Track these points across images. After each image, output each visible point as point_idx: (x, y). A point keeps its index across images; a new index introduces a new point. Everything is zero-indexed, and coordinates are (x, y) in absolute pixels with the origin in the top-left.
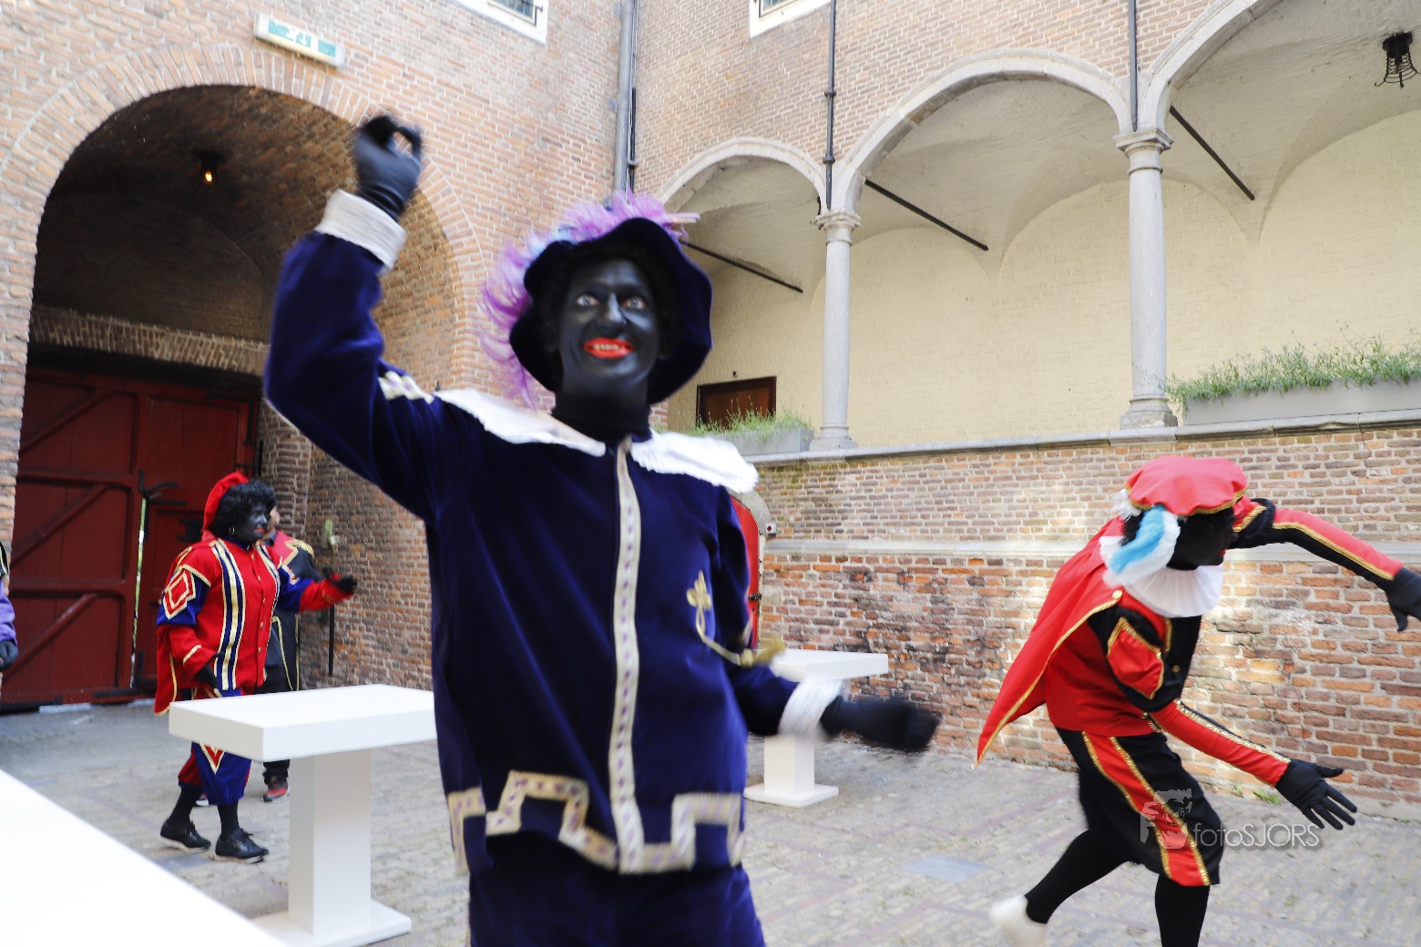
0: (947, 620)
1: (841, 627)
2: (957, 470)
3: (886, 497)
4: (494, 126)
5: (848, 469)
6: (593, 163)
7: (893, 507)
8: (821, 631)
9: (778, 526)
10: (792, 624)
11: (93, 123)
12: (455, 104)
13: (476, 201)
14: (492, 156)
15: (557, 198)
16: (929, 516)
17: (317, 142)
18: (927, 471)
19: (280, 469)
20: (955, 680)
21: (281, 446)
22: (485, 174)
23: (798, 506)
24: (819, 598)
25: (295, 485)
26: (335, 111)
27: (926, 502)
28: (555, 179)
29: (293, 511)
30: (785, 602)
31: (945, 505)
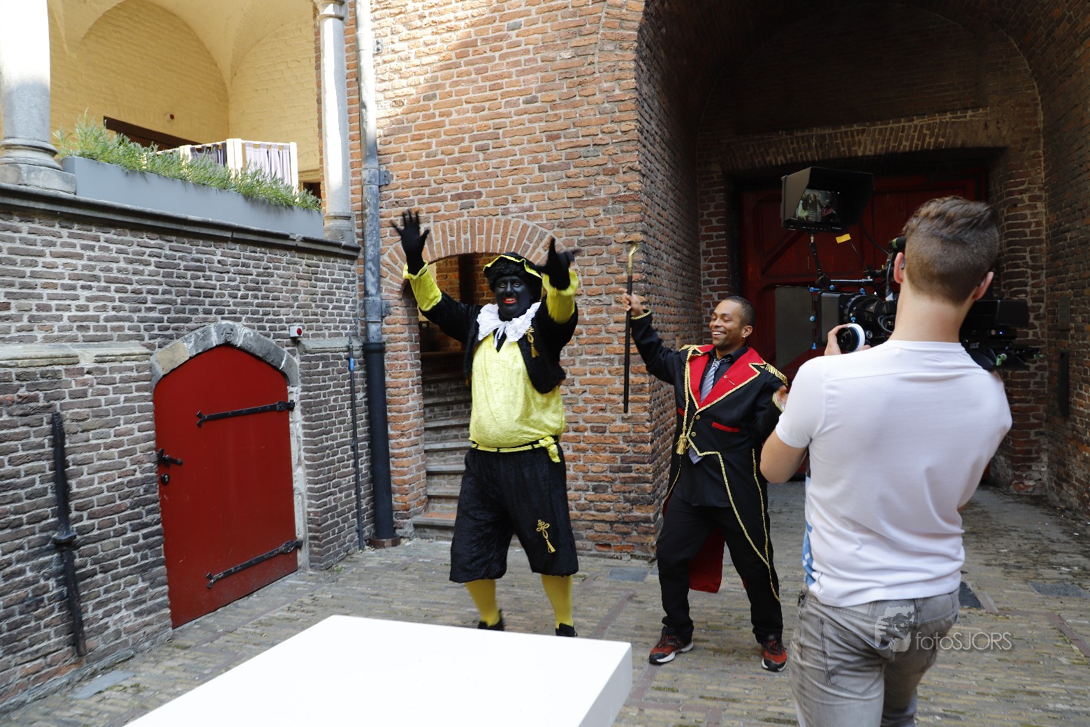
19: (1009, 244)
25: (1028, 260)
29: (1028, 288)
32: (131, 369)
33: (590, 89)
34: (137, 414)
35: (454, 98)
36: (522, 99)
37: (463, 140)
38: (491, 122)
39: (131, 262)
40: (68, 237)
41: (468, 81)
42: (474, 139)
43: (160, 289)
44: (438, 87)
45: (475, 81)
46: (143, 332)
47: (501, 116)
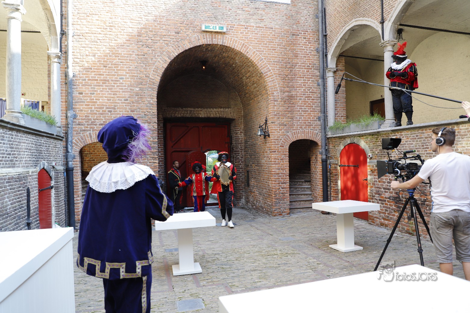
0: (425, 190)
1: (391, 191)
2: (429, 133)
3: (405, 144)
4: (275, 35)
5: (393, 134)
6: (311, 38)
7: (408, 148)
8: (385, 192)
9: (372, 155)
10: (376, 189)
11: (166, 66)
12: (262, 32)
13: (271, 60)
14: (275, 45)
15: (299, 52)
16: (420, 151)
17: (226, 53)
18: (418, 134)
19: (236, 143)
20: (428, 212)
21: (235, 137)
22: (273, 51)
23: (379, 148)
24: (384, 180)
25: (240, 147)
26: (226, 45)
27: (419, 146)
28: (298, 47)
29: (240, 155)
30: (374, 182)
31: (425, 147)
33: (144, 100)
34: (36, 188)
35: (101, 95)
36: (123, 99)
37: (103, 108)
38: (113, 104)
39: (32, 144)
40: (25, 137)
41: (106, 91)
42: (107, 108)
44: (95, 91)
45: (108, 92)
46: (33, 164)
47: (116, 103)
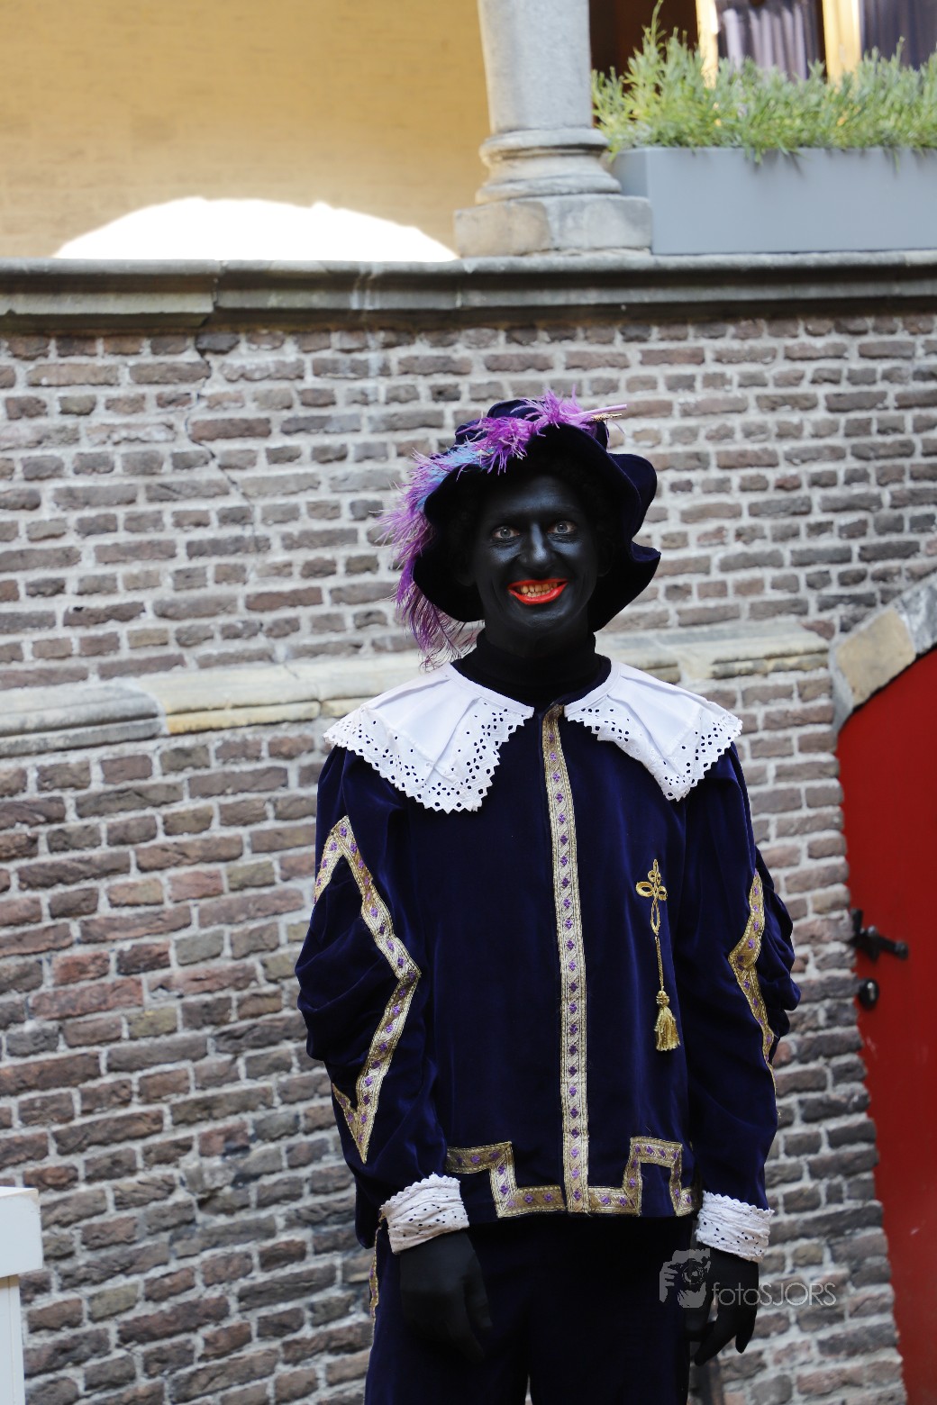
32: (786, 693)
34: (806, 812)
39: (772, 405)
40: (642, 363)
43: (841, 469)
46: (805, 593)
